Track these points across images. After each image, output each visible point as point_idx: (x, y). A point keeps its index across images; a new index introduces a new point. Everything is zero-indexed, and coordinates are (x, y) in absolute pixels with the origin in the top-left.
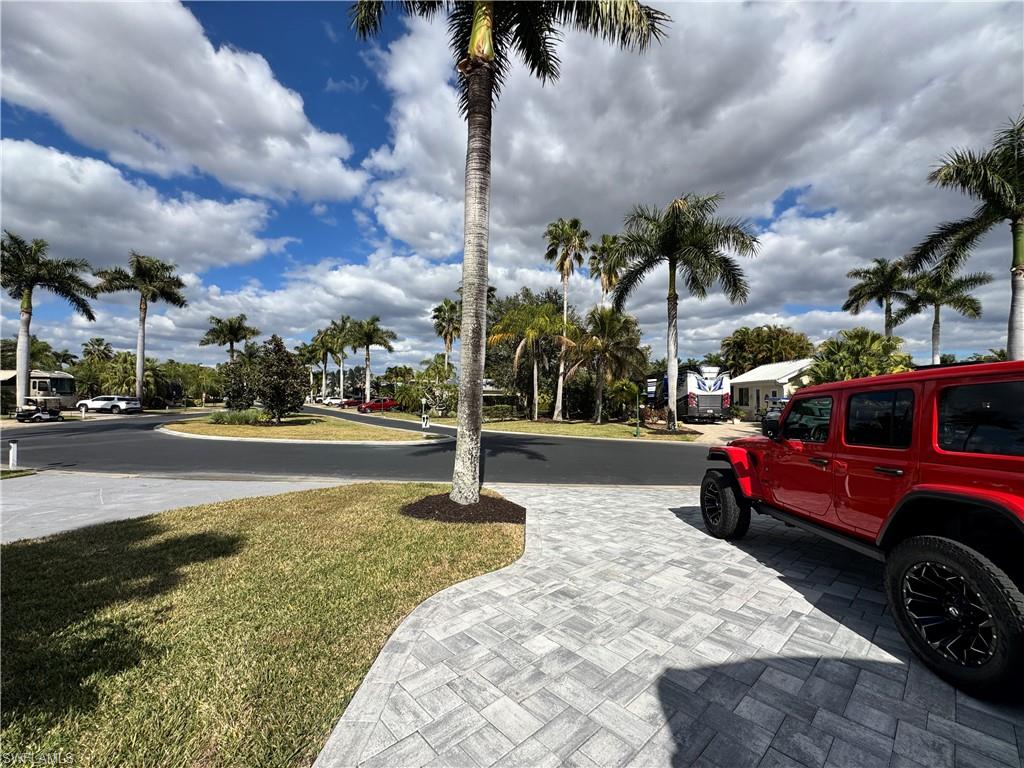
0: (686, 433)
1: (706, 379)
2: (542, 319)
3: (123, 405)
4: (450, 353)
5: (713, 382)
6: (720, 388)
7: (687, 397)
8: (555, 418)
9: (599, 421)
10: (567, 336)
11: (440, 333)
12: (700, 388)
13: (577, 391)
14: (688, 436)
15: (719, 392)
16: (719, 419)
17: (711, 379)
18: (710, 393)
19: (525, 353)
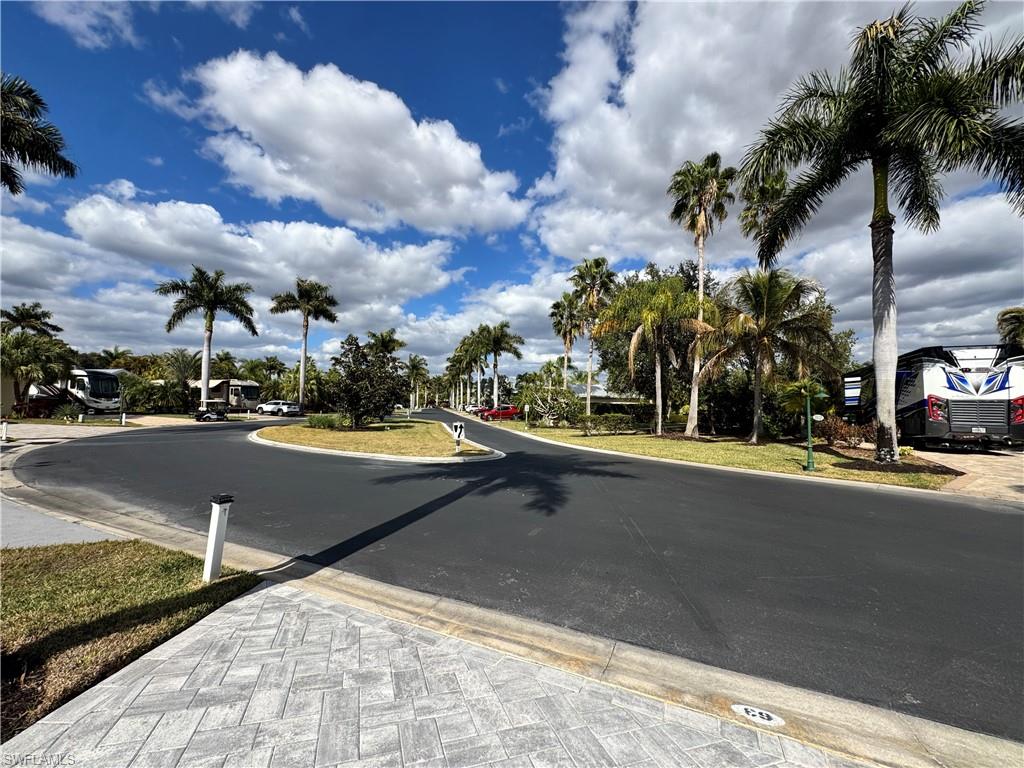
0: (918, 469)
1: (967, 370)
2: (662, 296)
3: (285, 409)
4: (570, 355)
5: (984, 377)
6: (1002, 387)
7: (924, 403)
8: (688, 432)
9: (754, 440)
10: (705, 320)
11: (559, 332)
12: (952, 387)
13: (726, 395)
14: (924, 476)
15: (1003, 395)
16: (1003, 445)
17: (979, 370)
18: (977, 397)
19: (643, 344)
